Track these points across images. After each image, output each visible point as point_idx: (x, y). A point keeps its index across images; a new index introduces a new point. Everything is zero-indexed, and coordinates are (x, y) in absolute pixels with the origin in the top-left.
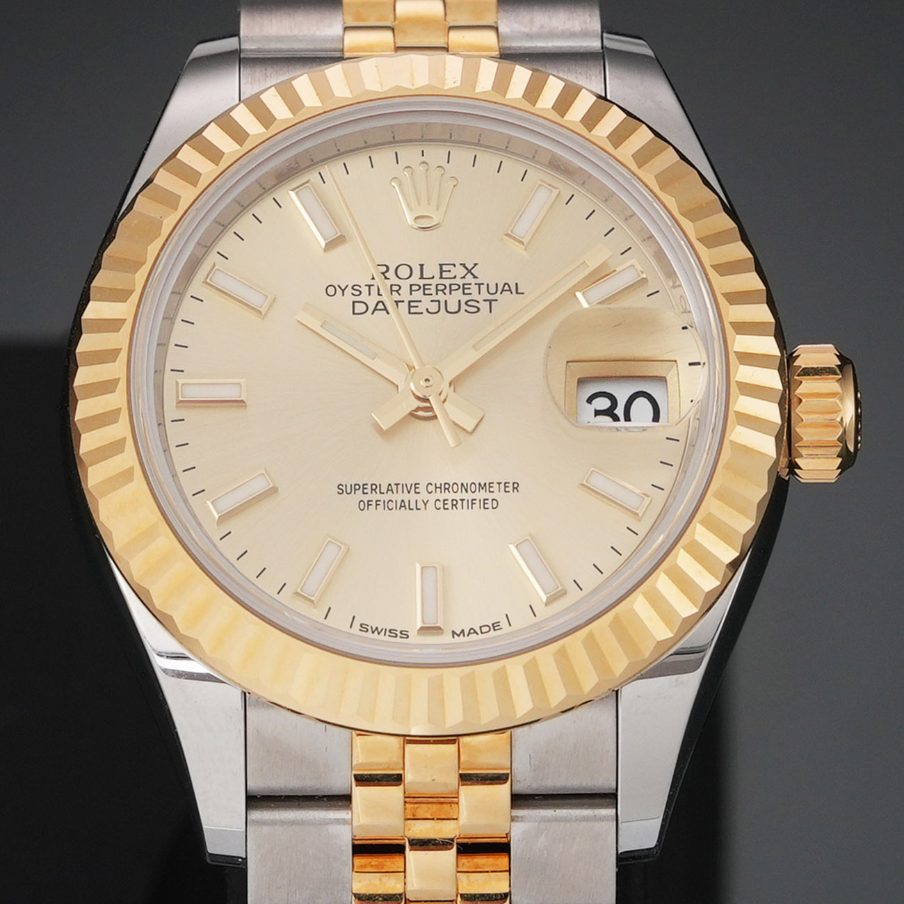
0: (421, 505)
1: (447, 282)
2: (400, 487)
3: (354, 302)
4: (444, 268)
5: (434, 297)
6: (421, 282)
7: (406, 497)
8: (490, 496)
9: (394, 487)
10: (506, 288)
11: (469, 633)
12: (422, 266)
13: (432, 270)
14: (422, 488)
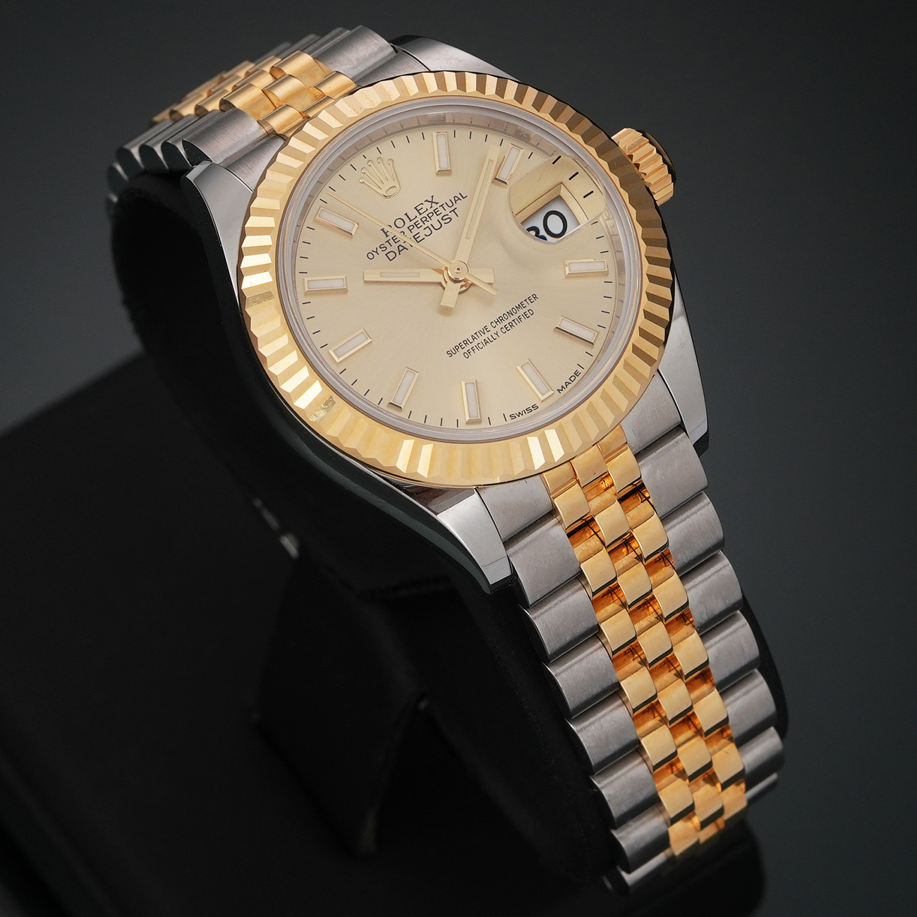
0: (495, 336)
1: (425, 215)
2: (478, 333)
3: (386, 255)
4: (418, 208)
5: (424, 226)
6: (412, 223)
7: (485, 337)
8: (526, 310)
9: (475, 336)
10: (456, 199)
11: (566, 386)
12: (406, 214)
13: (413, 214)
14: (490, 327)
